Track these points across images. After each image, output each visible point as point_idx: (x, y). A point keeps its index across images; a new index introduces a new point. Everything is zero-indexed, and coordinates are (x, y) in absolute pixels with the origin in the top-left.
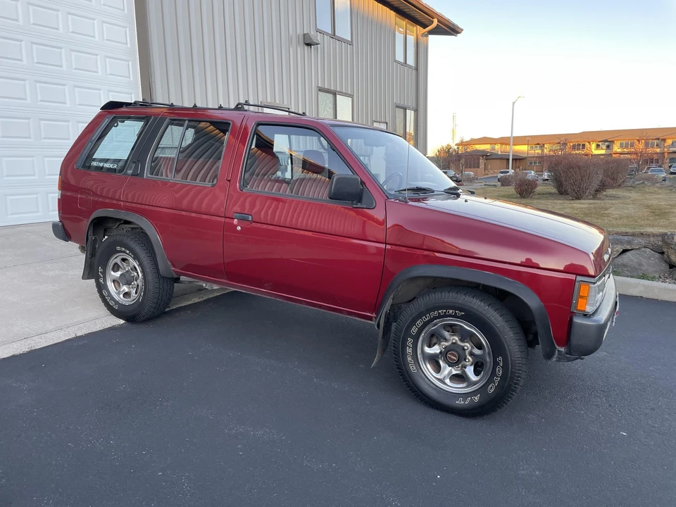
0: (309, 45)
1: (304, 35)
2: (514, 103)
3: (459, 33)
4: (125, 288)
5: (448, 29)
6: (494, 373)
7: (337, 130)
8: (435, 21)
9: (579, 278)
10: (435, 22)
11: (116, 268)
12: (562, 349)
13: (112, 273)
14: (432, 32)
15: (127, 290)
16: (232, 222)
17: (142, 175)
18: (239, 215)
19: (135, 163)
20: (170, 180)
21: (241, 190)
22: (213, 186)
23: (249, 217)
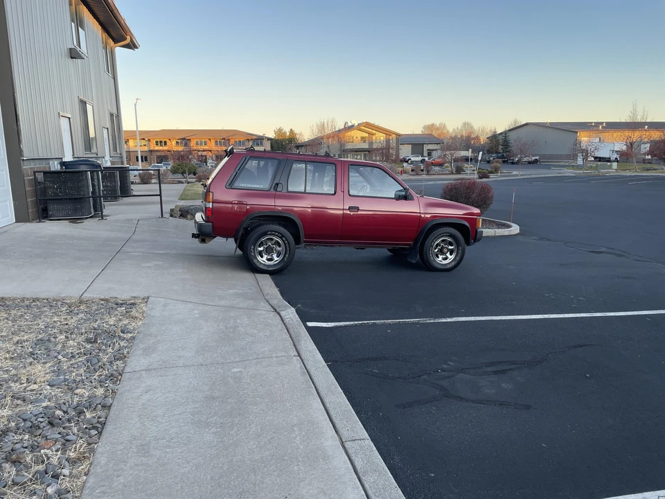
0: (72, 58)
1: (70, 49)
2: (135, 105)
3: (137, 48)
5: (132, 46)
6: (457, 253)
8: (128, 37)
9: (478, 217)
10: (128, 41)
12: (473, 241)
13: (259, 249)
14: (124, 46)
15: (269, 257)
16: (348, 212)
17: (285, 191)
18: (350, 209)
19: (277, 184)
20: (305, 193)
21: (350, 195)
22: (333, 195)
23: (358, 209)
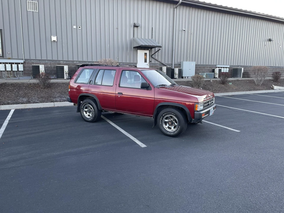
4: (88, 114)
6: (178, 127)
7: (142, 71)
9: (195, 103)
11: (86, 108)
12: (193, 119)
13: (85, 110)
15: (89, 114)
16: (117, 95)
17: (93, 84)
18: (119, 93)
19: (91, 81)
20: (101, 85)
21: (119, 86)
22: (112, 86)
23: (122, 94)
